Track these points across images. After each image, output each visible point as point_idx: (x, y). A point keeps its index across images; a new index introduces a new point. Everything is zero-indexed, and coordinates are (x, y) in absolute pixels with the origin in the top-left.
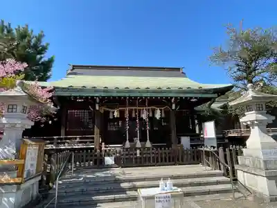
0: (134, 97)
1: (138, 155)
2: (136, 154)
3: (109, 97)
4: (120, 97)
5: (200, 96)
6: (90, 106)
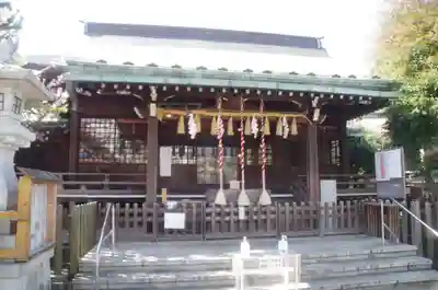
0: (239, 89)
1: (242, 216)
2: (237, 214)
3: (183, 87)
4: (207, 88)
5: (376, 94)
6: (136, 109)
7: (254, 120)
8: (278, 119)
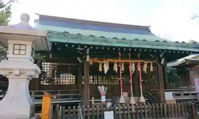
6: (78, 58)
7: (133, 64)
8: (144, 63)
